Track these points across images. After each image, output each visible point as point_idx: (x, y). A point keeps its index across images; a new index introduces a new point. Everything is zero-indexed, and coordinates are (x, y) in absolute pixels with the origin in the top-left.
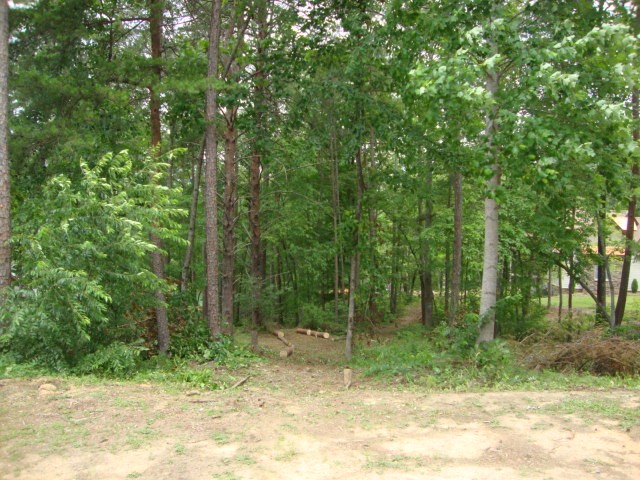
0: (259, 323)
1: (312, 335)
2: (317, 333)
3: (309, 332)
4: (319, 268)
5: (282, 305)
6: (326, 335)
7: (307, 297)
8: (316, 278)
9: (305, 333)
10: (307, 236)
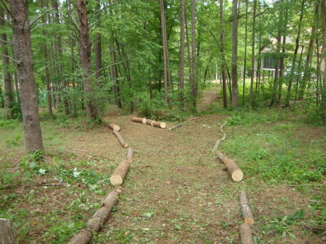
0: (94, 116)
1: (148, 124)
2: (153, 122)
3: (144, 120)
4: (149, 62)
5: (119, 95)
6: (163, 125)
7: (139, 87)
8: (146, 70)
9: (141, 122)
10: (137, 31)
